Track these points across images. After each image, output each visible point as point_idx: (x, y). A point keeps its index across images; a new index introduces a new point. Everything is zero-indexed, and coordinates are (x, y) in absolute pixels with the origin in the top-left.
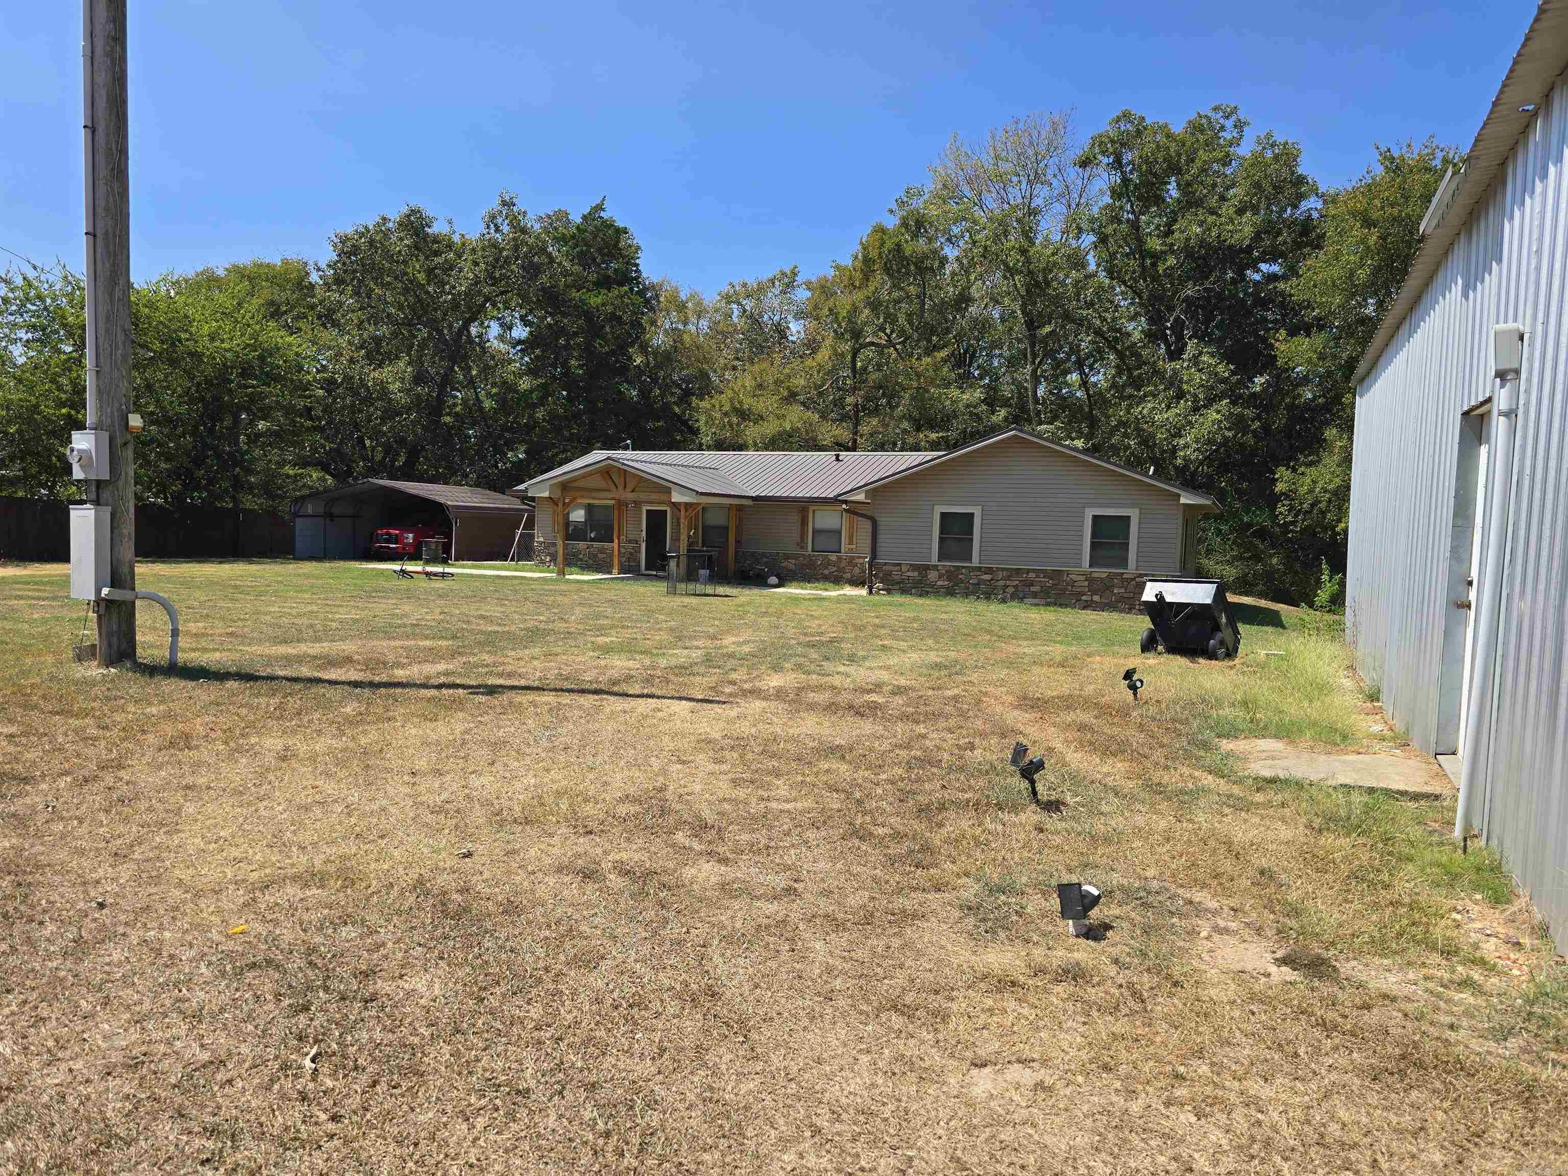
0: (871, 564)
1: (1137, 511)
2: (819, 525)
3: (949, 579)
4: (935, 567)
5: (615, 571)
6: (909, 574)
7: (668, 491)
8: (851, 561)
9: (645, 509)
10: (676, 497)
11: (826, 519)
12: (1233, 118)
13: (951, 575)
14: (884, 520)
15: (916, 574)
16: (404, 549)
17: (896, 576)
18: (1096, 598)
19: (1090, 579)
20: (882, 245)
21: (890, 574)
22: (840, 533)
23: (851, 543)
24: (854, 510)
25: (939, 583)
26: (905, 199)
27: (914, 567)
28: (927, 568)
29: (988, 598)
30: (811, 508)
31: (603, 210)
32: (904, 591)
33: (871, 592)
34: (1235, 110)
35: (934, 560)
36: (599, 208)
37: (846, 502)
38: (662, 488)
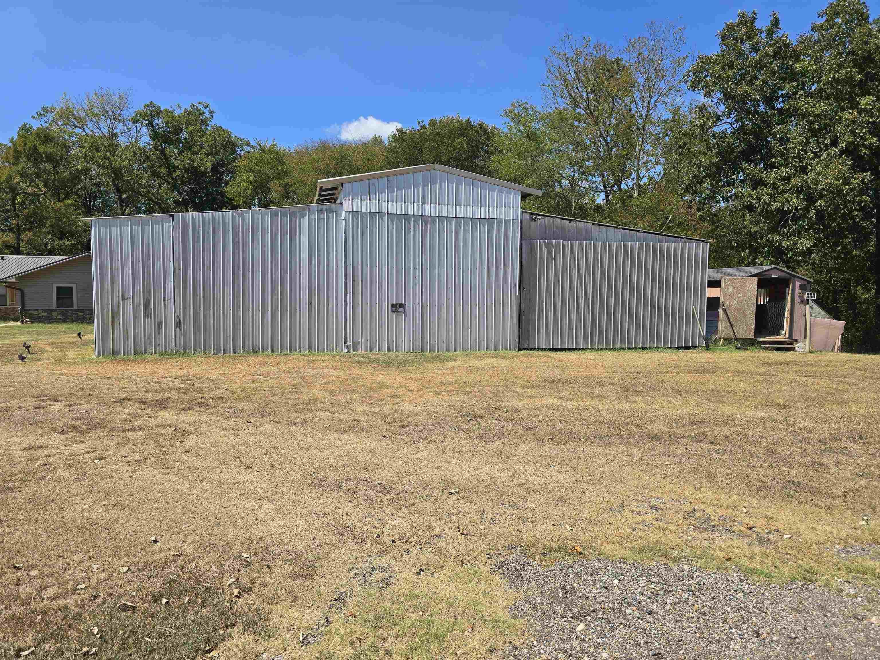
0: (21, 310)
4: (56, 311)
6: (43, 314)
8: (12, 310)
12: (208, 109)
13: (63, 314)
14: (26, 291)
15: (46, 314)
17: (36, 315)
20: (25, 144)
21: (32, 314)
22: (6, 297)
23: (12, 301)
24: (10, 286)
25: (59, 317)
26: (42, 113)
27: (45, 311)
28: (51, 311)
29: (82, 323)
32: (40, 322)
33: (22, 323)
34: (208, 105)
35: (55, 307)
37: (5, 283)
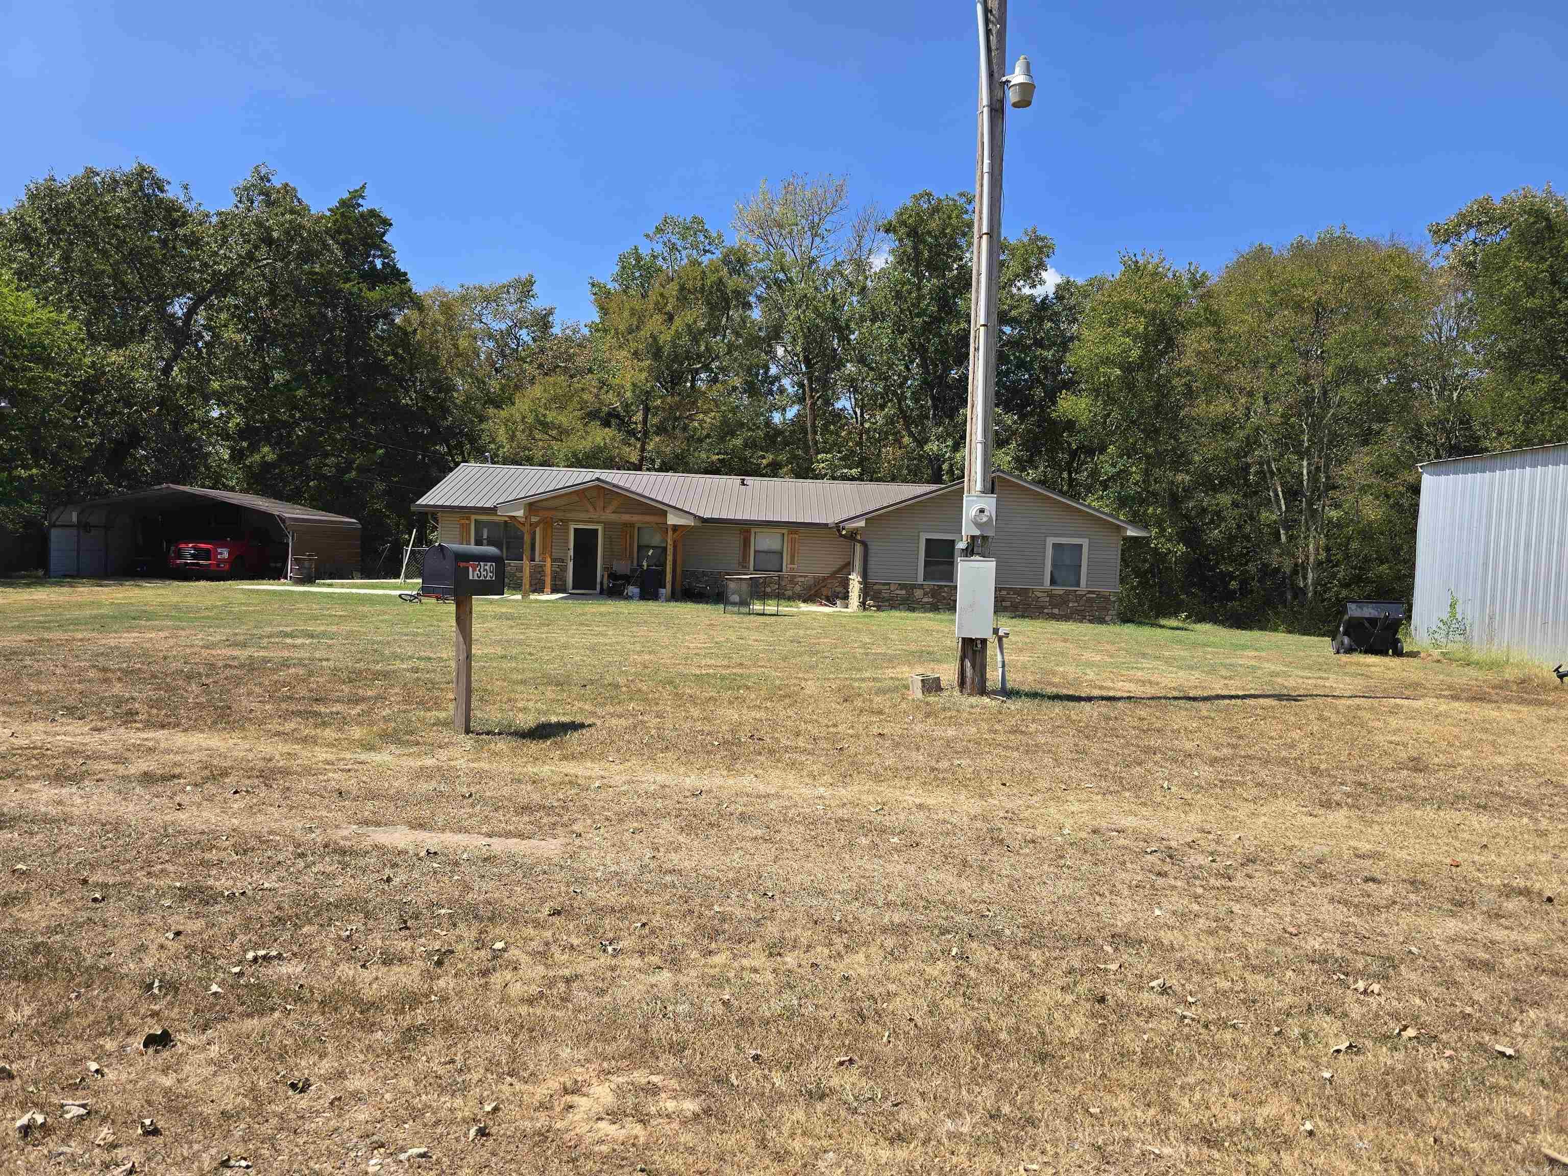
0: (864, 584)
1: (1087, 540)
2: (760, 547)
3: (933, 597)
4: (921, 586)
5: (547, 589)
6: (898, 592)
7: (664, 514)
8: (792, 580)
9: (572, 527)
10: (672, 520)
11: (765, 542)
13: (935, 593)
14: (873, 547)
15: (904, 592)
16: (218, 565)
17: (885, 594)
18: (1056, 611)
19: (1051, 596)
21: (880, 592)
22: (782, 554)
23: (792, 563)
25: (925, 600)
27: (902, 587)
28: (914, 587)
30: (753, 531)
31: (363, 197)
32: (893, 607)
33: (864, 608)
35: (920, 580)
36: (358, 194)
37: (844, 528)
38: (658, 511)
